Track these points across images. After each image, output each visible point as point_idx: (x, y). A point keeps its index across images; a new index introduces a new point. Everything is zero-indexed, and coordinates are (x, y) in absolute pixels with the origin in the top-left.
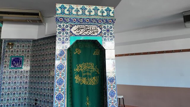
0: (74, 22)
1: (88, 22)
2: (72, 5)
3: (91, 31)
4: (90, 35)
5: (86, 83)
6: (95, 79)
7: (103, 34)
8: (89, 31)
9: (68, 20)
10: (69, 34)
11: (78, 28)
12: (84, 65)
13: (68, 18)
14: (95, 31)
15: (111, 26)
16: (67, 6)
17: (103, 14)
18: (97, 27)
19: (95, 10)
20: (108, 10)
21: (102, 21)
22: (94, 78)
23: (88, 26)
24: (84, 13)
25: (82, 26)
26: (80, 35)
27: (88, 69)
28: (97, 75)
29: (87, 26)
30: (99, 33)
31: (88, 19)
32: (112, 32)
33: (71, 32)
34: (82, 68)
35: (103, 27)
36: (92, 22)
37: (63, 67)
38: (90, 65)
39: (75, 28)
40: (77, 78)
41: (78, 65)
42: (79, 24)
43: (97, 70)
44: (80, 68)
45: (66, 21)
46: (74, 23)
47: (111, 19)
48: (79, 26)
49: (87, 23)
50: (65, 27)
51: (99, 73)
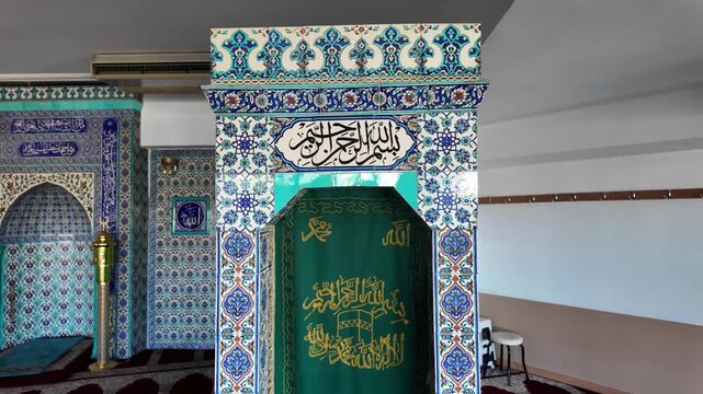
0: (292, 111)
1: (350, 105)
2: (282, 30)
3: (364, 148)
4: (360, 167)
5: (349, 361)
6: (391, 344)
7: (422, 160)
8: (357, 145)
9: (262, 101)
10: (269, 163)
11: (310, 135)
12: (345, 285)
13: (262, 91)
14: (384, 146)
15: (465, 117)
16: (258, 35)
17: (423, 62)
18: (394, 125)
19: (386, 46)
20: (452, 42)
21: (420, 95)
22: (385, 341)
23: (355, 126)
24: (333, 65)
25: (325, 123)
26: (318, 167)
27: (359, 303)
28: (399, 329)
29: (346, 123)
30: (401, 154)
31: (349, 89)
32: (467, 148)
33: (277, 154)
34: (336, 298)
35: (422, 124)
36: (372, 103)
37: (249, 304)
38: (367, 290)
39: (293, 135)
40: (314, 338)
41: (320, 287)
42: (313, 119)
43: (398, 308)
44: (329, 297)
45: (254, 105)
46: (292, 115)
47: (464, 86)
48: (312, 127)
49: (350, 109)
50: (250, 132)
51: (406, 322)
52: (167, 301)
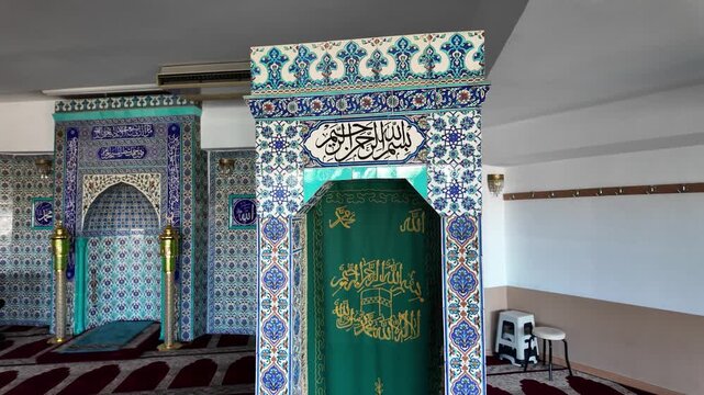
0: (317, 114)
1: (367, 108)
2: (309, 46)
3: (380, 145)
4: (376, 162)
5: (371, 333)
6: (409, 320)
7: (431, 154)
8: (373, 142)
9: (292, 107)
10: (299, 159)
11: (333, 135)
12: (367, 266)
13: (293, 99)
14: (397, 143)
15: (470, 115)
16: (289, 52)
17: (432, 67)
18: (406, 124)
19: (398, 55)
20: (457, 49)
21: (428, 97)
22: (404, 316)
23: (372, 126)
24: (352, 73)
25: (346, 124)
26: (340, 163)
27: (379, 282)
28: (415, 306)
29: (364, 124)
30: (412, 149)
31: (366, 94)
32: (472, 143)
33: (306, 152)
34: (359, 277)
35: (431, 123)
36: (386, 105)
37: (284, 279)
38: (386, 271)
39: (319, 135)
40: (341, 312)
41: (346, 268)
42: (336, 121)
43: (414, 288)
44: (353, 277)
45: (286, 111)
46: (318, 118)
47: (468, 88)
48: (335, 128)
49: (367, 112)
50: (283, 134)
51: (422, 300)
52: (225, 290)
